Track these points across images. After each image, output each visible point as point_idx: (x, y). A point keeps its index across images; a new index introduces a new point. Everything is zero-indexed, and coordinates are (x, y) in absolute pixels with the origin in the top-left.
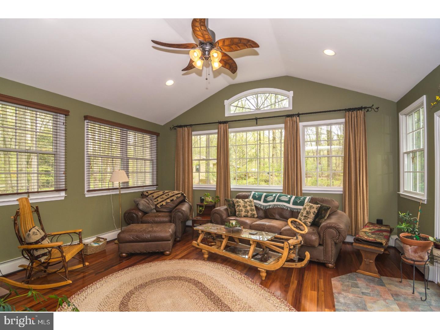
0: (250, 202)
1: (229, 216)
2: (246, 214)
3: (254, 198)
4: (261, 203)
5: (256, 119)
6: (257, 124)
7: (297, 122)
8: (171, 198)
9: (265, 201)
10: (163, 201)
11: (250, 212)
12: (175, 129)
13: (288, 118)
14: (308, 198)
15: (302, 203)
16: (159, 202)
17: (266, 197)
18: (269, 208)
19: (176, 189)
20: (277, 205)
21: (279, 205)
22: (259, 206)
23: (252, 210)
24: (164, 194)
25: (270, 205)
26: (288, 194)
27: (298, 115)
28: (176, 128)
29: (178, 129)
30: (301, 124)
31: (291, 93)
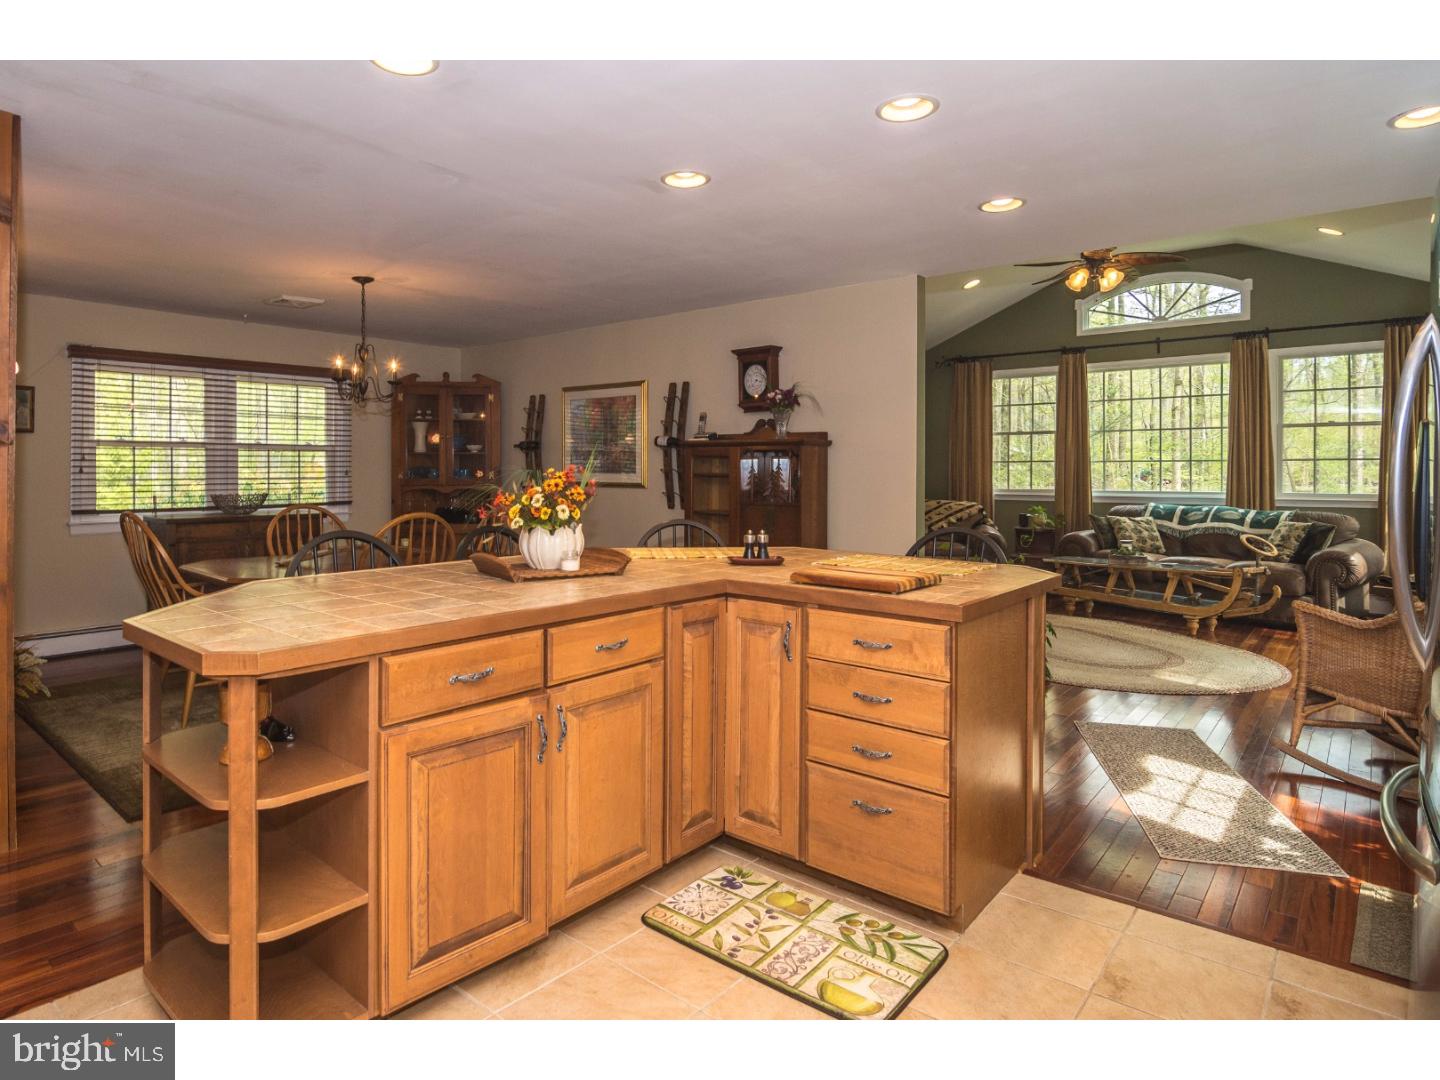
0: (1148, 522)
1: (1101, 548)
2: (1141, 545)
3: (1156, 514)
4: (1174, 524)
5: (1158, 342)
6: (1159, 351)
7: (1261, 349)
8: (959, 515)
9: (1183, 521)
10: (941, 520)
11: (1149, 542)
12: (949, 365)
13: (1240, 341)
14: (1287, 513)
15: (1273, 523)
16: (934, 521)
17: (1184, 513)
18: (1194, 535)
19: (965, 496)
20: (1213, 528)
21: (1218, 528)
22: (1169, 532)
23: (1153, 538)
24: (941, 506)
25: (1195, 530)
26: (1239, 505)
27: (1266, 333)
28: (952, 363)
29: (960, 366)
30: (1272, 355)
31: (1249, 283)
